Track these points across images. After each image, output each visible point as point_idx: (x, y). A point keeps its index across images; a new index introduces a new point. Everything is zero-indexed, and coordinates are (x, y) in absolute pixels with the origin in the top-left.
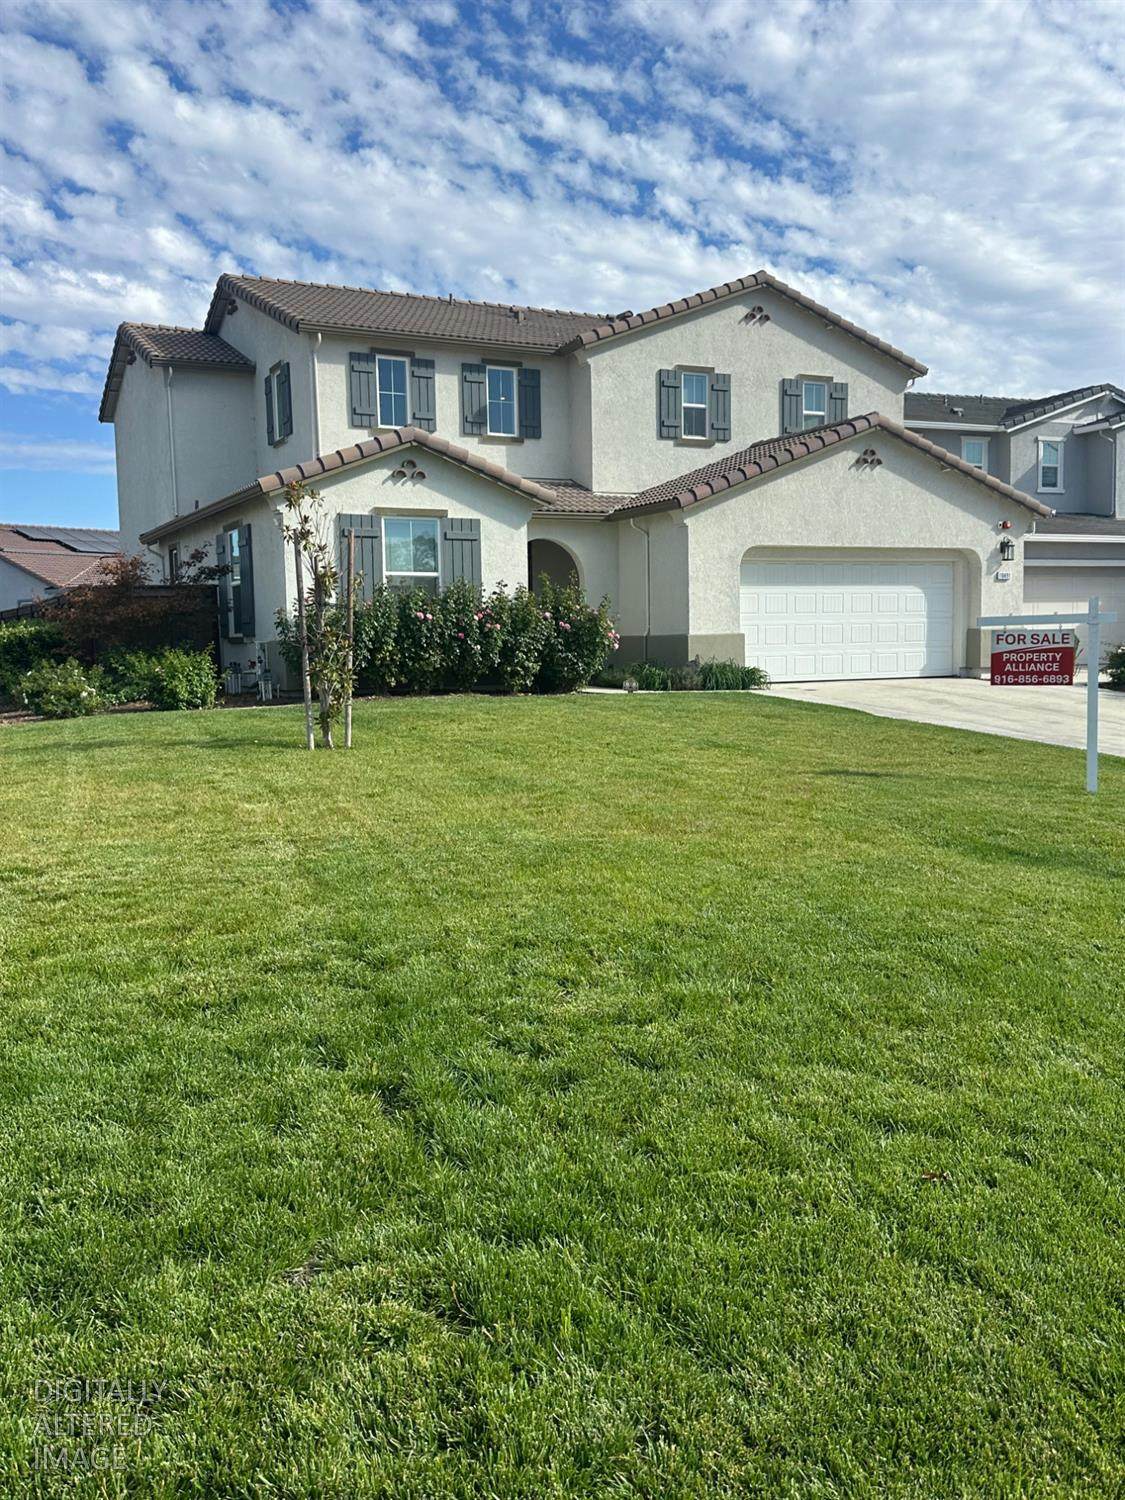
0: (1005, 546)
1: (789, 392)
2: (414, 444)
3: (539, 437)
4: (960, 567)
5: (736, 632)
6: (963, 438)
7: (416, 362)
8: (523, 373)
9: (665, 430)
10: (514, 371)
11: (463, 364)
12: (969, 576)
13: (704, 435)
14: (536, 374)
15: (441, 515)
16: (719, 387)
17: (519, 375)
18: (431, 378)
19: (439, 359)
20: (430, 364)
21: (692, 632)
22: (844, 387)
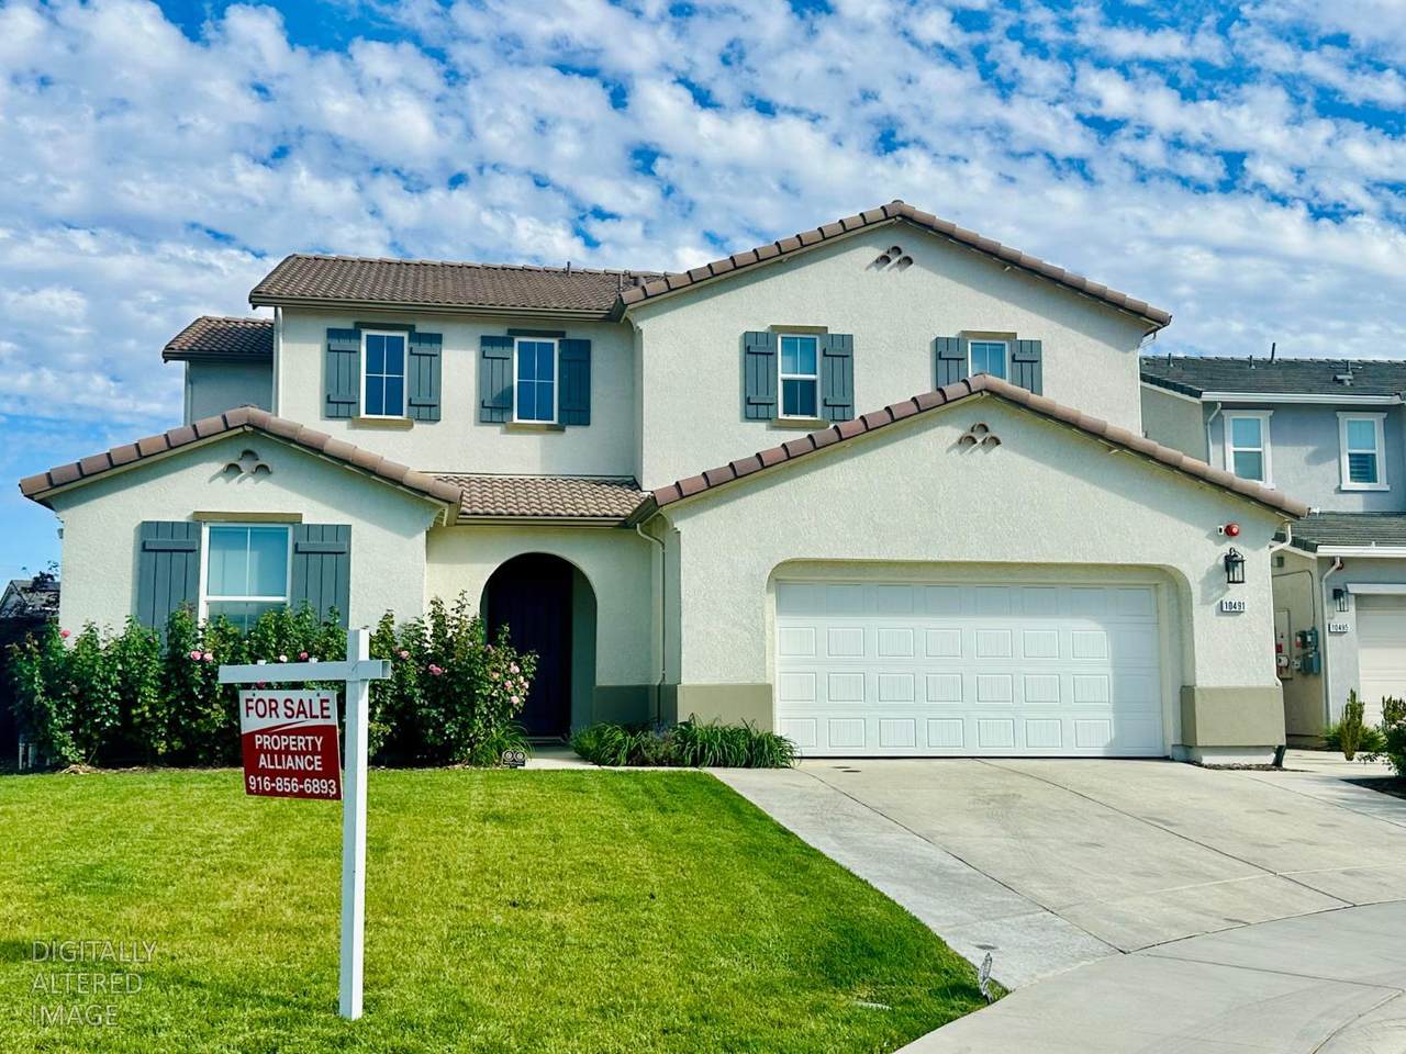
0: (1231, 562)
1: (946, 354)
2: (248, 429)
3: (588, 424)
4: (1164, 594)
5: (759, 682)
6: (1339, 414)
7: (417, 338)
8: (566, 344)
9: (755, 408)
10: (555, 341)
11: (482, 337)
12: (1179, 604)
13: (813, 413)
14: (585, 346)
15: (295, 520)
16: (839, 351)
17: (560, 347)
18: (438, 356)
19: (449, 332)
20: (437, 339)
21: (685, 681)
22: (1035, 346)
